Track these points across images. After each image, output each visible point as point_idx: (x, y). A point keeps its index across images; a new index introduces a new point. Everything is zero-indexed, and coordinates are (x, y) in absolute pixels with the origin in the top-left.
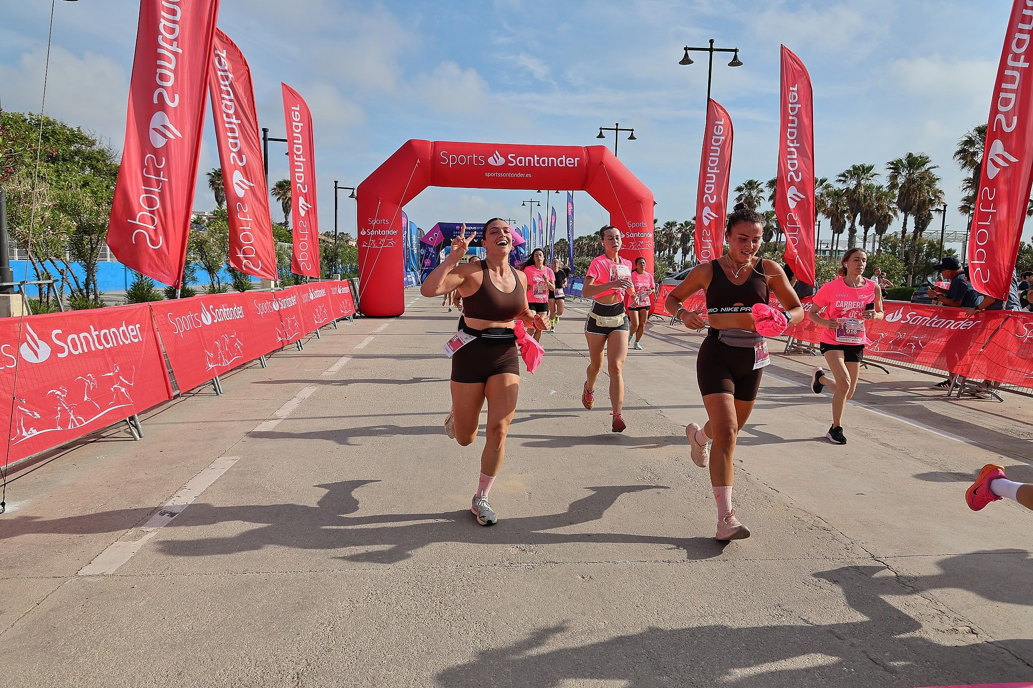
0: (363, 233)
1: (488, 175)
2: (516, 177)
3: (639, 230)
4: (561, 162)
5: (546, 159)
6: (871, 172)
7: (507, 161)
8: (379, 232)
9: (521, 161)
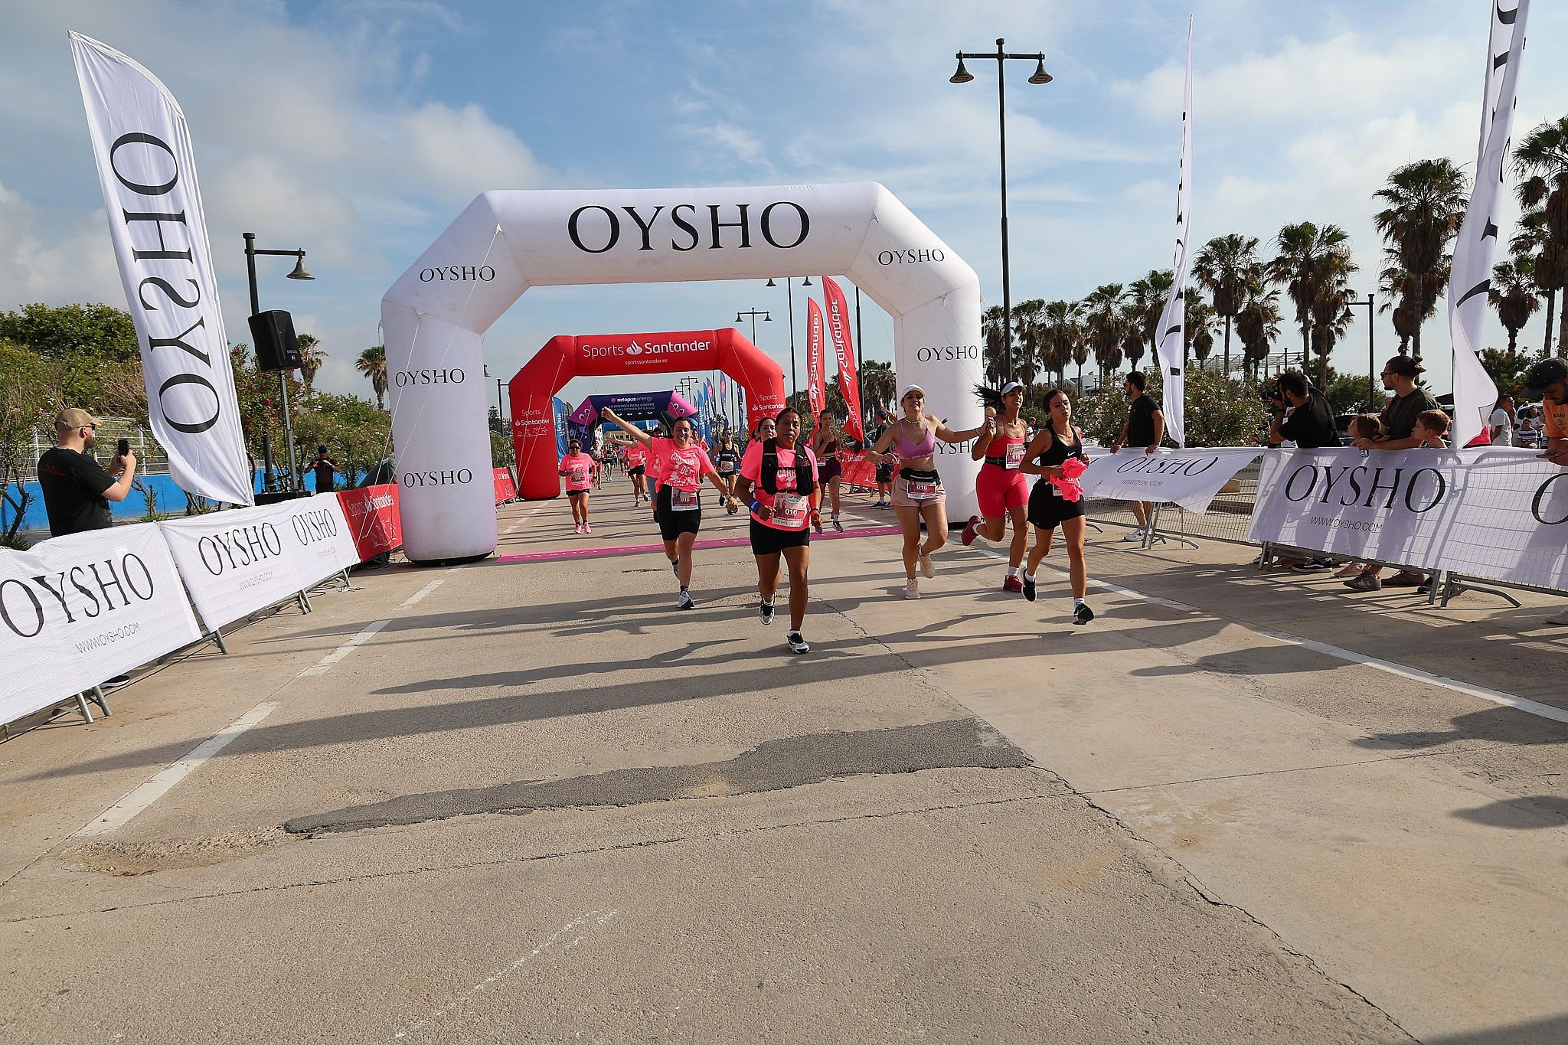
0: (518, 424)
1: (628, 363)
2: (653, 364)
3: (772, 402)
4: (694, 347)
5: (680, 345)
6: (1122, 292)
7: (645, 350)
8: (532, 422)
9: (656, 349)
